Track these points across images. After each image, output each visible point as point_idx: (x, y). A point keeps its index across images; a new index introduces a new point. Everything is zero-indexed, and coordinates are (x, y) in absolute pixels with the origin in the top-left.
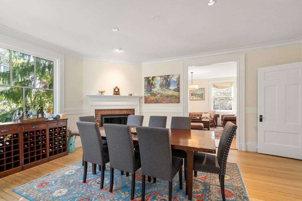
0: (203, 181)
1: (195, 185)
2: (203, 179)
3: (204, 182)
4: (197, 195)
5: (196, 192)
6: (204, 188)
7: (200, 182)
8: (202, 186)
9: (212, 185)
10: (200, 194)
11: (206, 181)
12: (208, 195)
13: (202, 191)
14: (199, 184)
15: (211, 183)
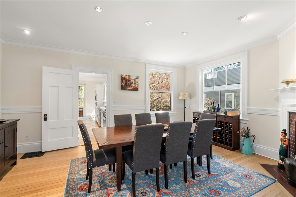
0: (109, 189)
1: (114, 181)
2: (109, 192)
3: (107, 188)
4: (107, 174)
5: (109, 176)
6: (105, 182)
7: (111, 187)
8: (107, 183)
9: (98, 190)
10: (105, 176)
11: (106, 191)
12: (100, 178)
13: (105, 179)
14: (110, 184)
15: (100, 191)
